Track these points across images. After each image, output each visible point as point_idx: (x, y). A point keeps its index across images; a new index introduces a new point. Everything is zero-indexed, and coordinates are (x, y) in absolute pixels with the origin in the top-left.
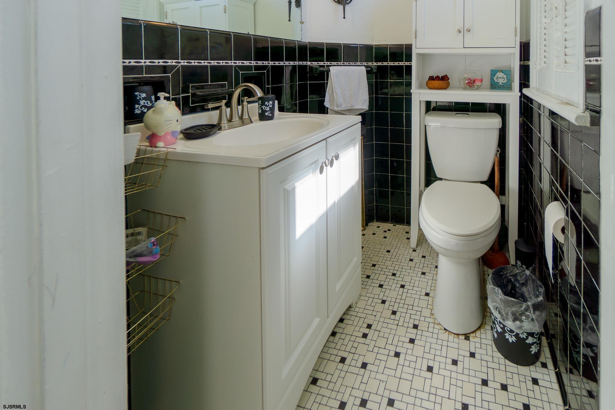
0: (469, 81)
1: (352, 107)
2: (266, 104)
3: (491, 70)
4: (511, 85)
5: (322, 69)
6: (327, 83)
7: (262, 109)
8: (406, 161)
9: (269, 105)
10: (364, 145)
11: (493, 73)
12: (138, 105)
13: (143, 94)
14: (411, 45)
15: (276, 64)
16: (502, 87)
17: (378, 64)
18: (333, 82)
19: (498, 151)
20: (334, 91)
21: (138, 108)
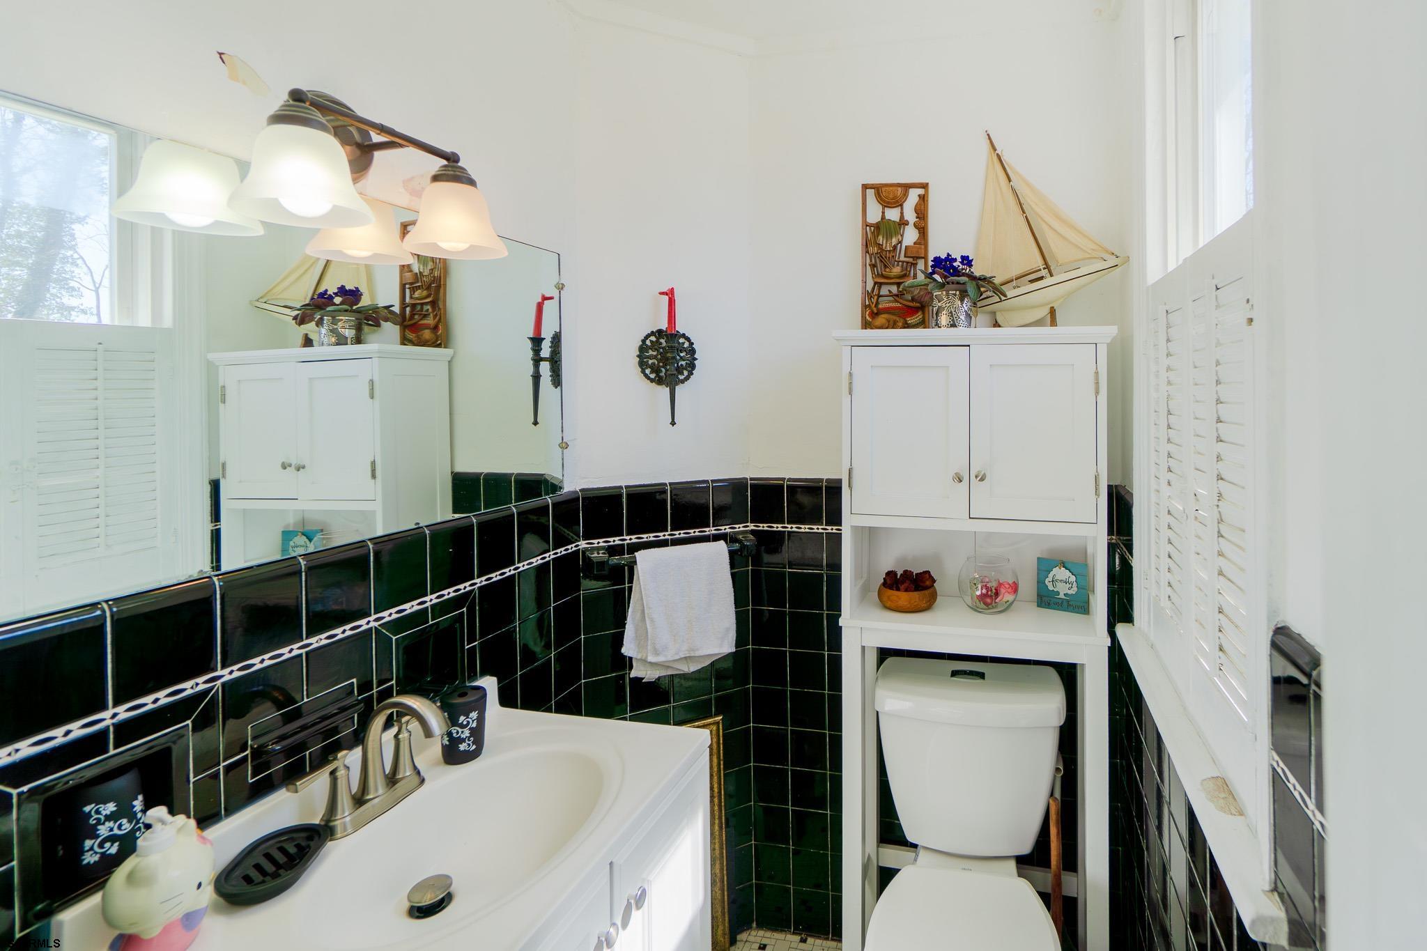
0: (984, 591)
1: (693, 650)
2: (460, 722)
3: (1038, 558)
4: (1088, 602)
5: (615, 560)
6: (630, 589)
7: (450, 734)
8: (830, 774)
9: (468, 722)
10: (725, 775)
11: (1044, 566)
12: (91, 839)
13: (108, 805)
14: (841, 480)
15: (494, 579)
16: (1065, 604)
17: (760, 527)
18: (643, 593)
19: (1057, 770)
20: (646, 615)
21: (91, 849)
